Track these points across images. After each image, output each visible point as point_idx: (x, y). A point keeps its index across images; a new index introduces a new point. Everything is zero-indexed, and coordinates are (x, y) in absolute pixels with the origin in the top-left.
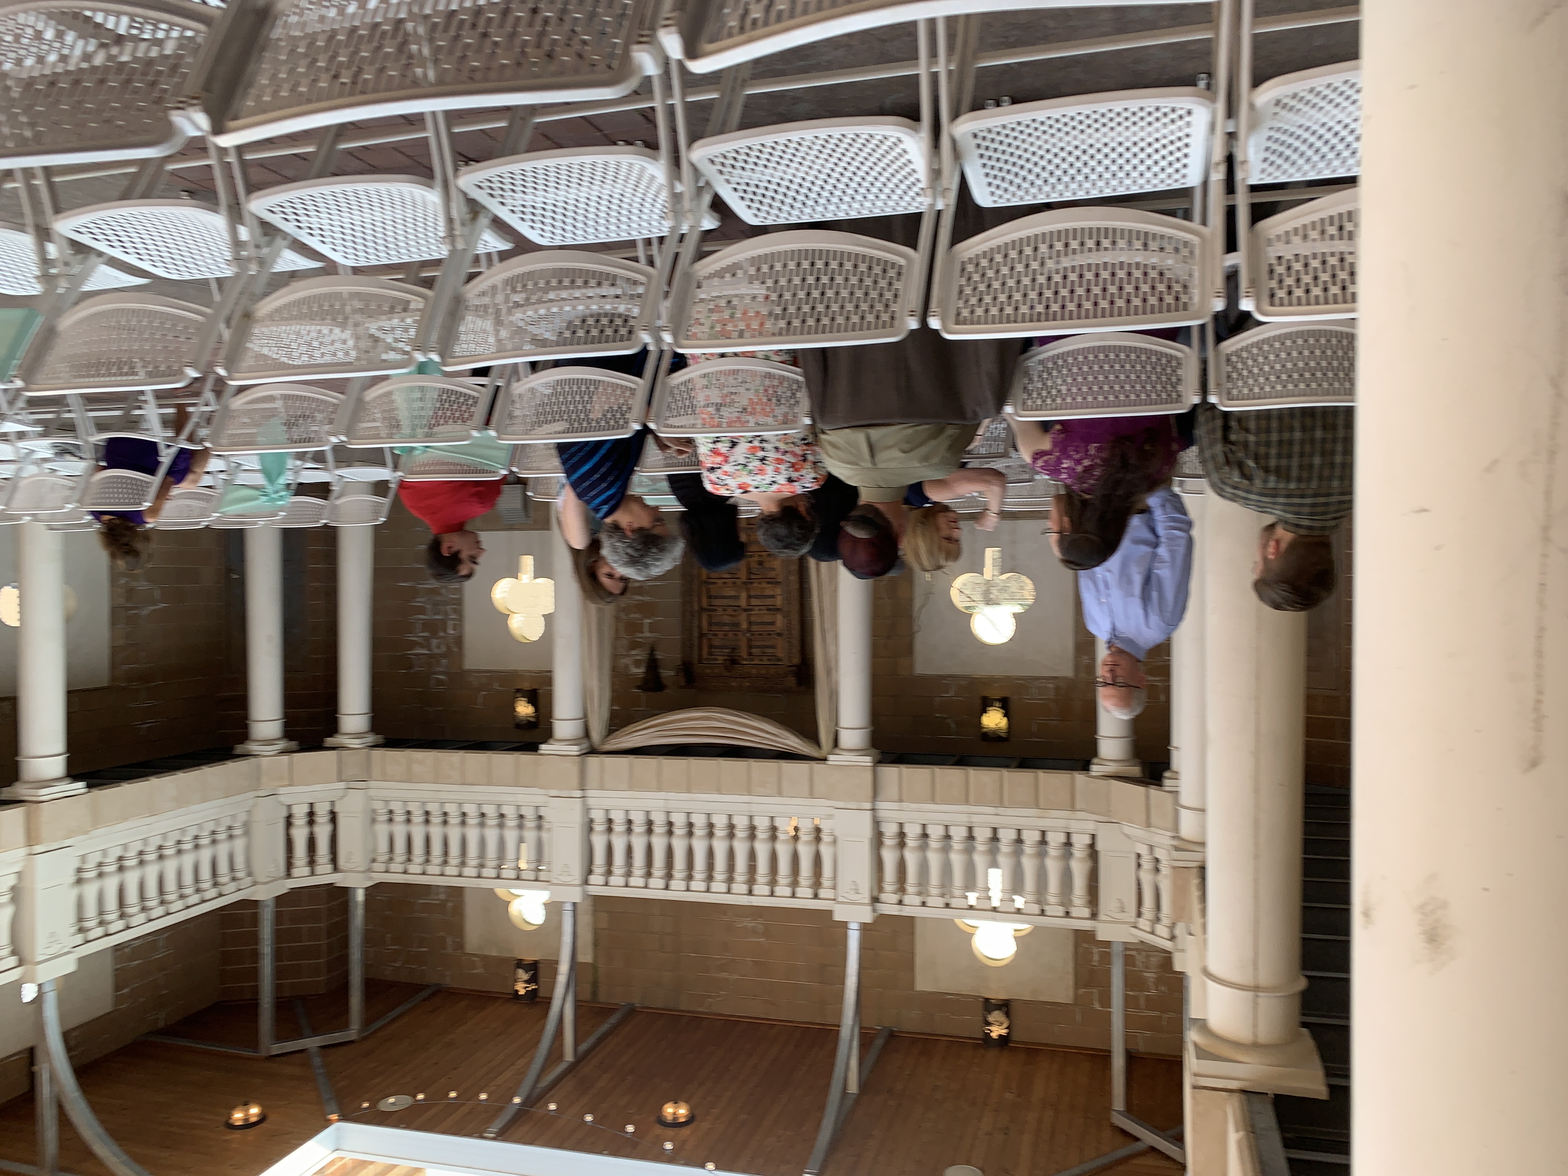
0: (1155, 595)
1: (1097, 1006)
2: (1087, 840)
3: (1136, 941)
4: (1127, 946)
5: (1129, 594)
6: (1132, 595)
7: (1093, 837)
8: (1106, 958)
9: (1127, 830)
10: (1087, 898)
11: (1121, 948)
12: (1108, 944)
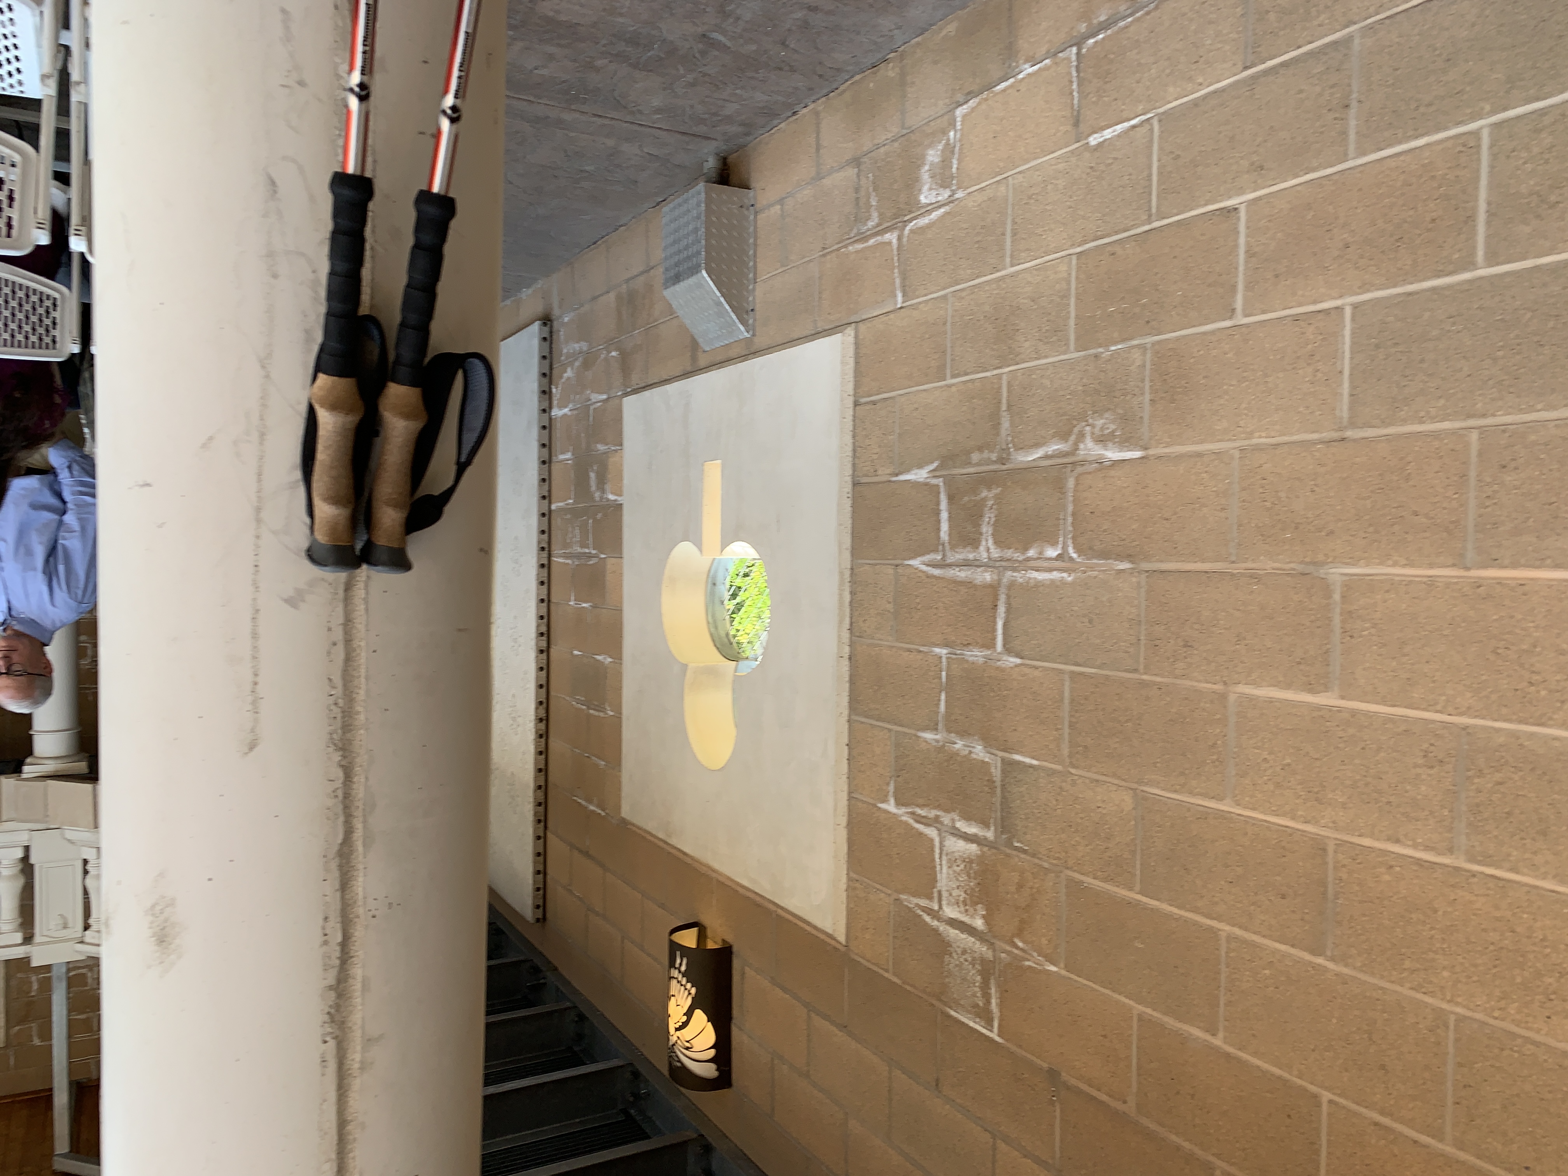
0: (61, 568)
1: (37, 1042)
2: (20, 854)
3: (83, 958)
4: (71, 966)
5: (28, 567)
6: (34, 569)
7: (27, 849)
8: (46, 986)
9: (69, 835)
10: (20, 920)
11: (64, 970)
12: (48, 968)
